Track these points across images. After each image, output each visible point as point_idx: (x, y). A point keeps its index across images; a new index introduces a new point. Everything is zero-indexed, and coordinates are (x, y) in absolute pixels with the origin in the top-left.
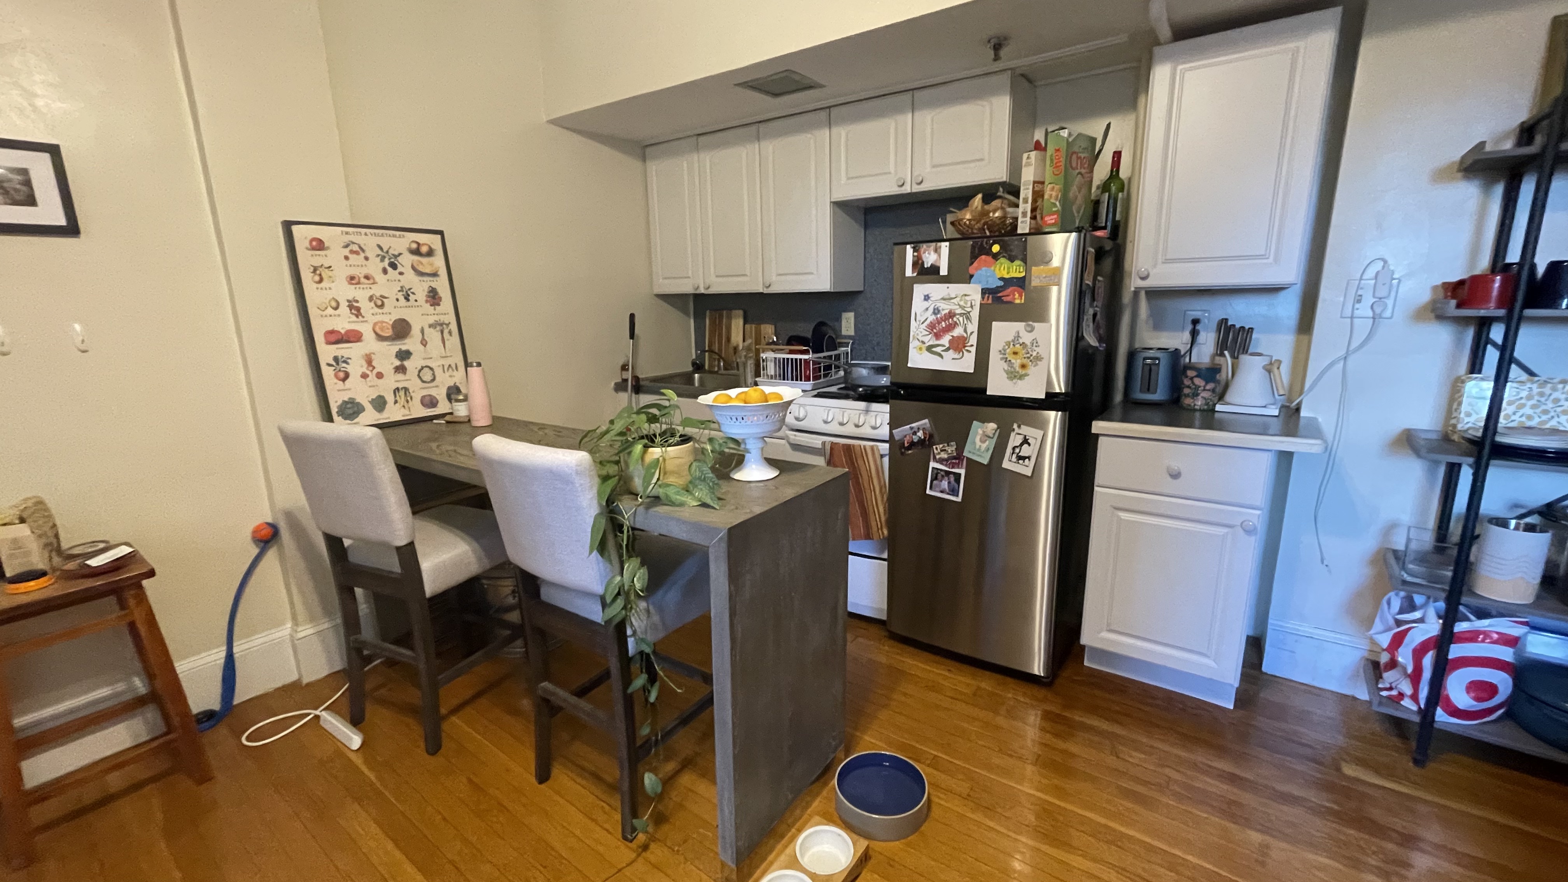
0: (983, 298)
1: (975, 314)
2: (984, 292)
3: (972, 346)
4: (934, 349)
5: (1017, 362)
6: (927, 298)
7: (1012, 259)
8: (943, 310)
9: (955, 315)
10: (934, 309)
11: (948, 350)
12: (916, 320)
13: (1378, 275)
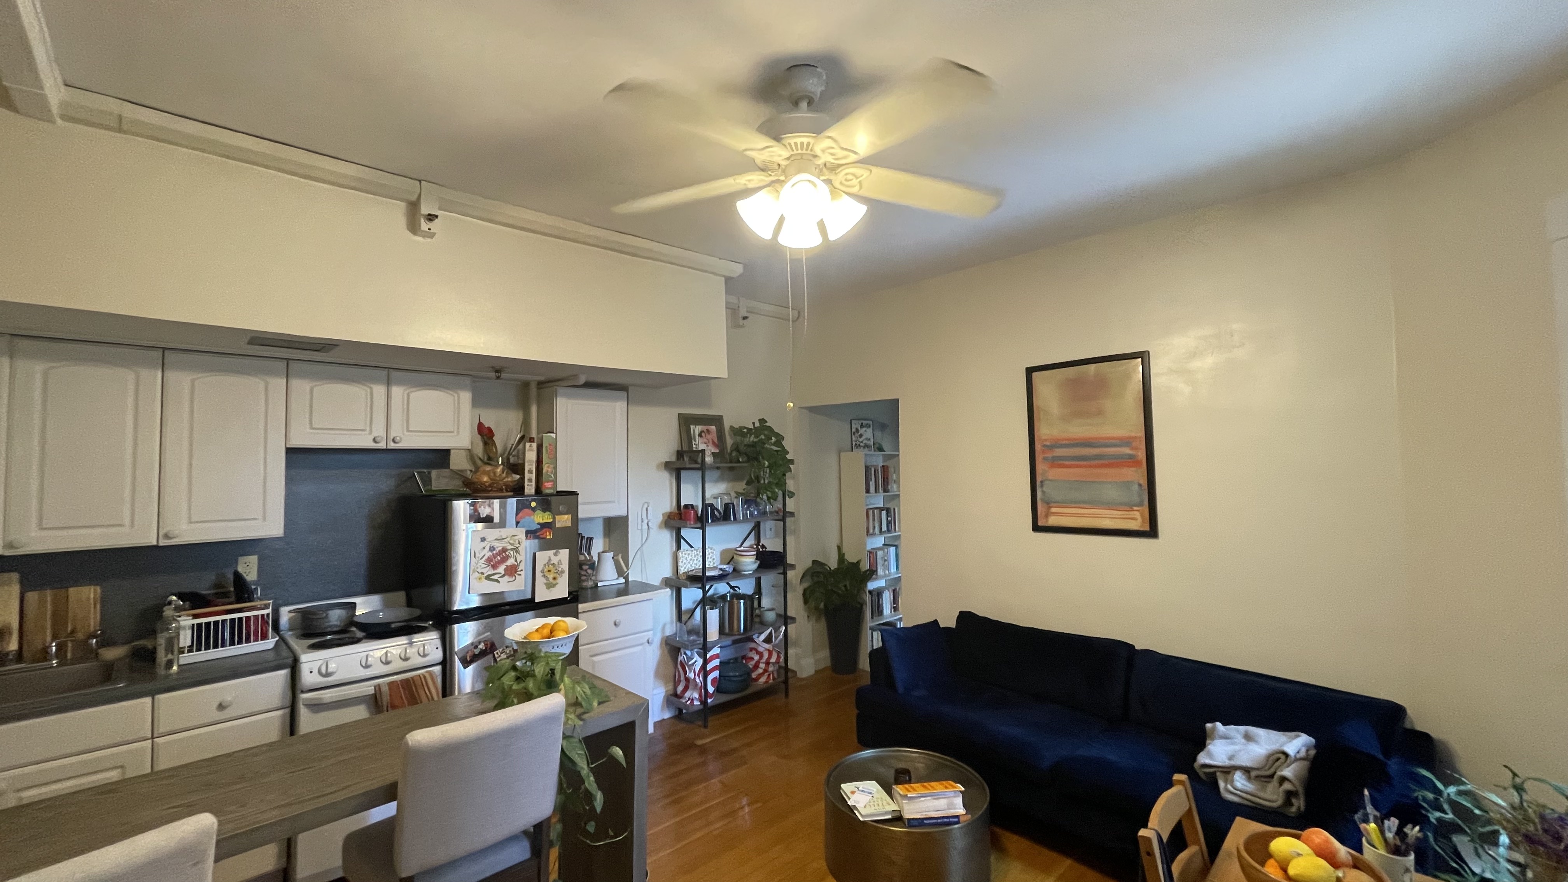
0: (527, 537)
1: (522, 548)
2: (529, 532)
3: (521, 570)
4: (492, 577)
5: (551, 576)
6: (483, 540)
7: (544, 511)
8: (497, 547)
9: (507, 550)
10: (490, 547)
11: (503, 576)
12: (475, 557)
13: (647, 510)
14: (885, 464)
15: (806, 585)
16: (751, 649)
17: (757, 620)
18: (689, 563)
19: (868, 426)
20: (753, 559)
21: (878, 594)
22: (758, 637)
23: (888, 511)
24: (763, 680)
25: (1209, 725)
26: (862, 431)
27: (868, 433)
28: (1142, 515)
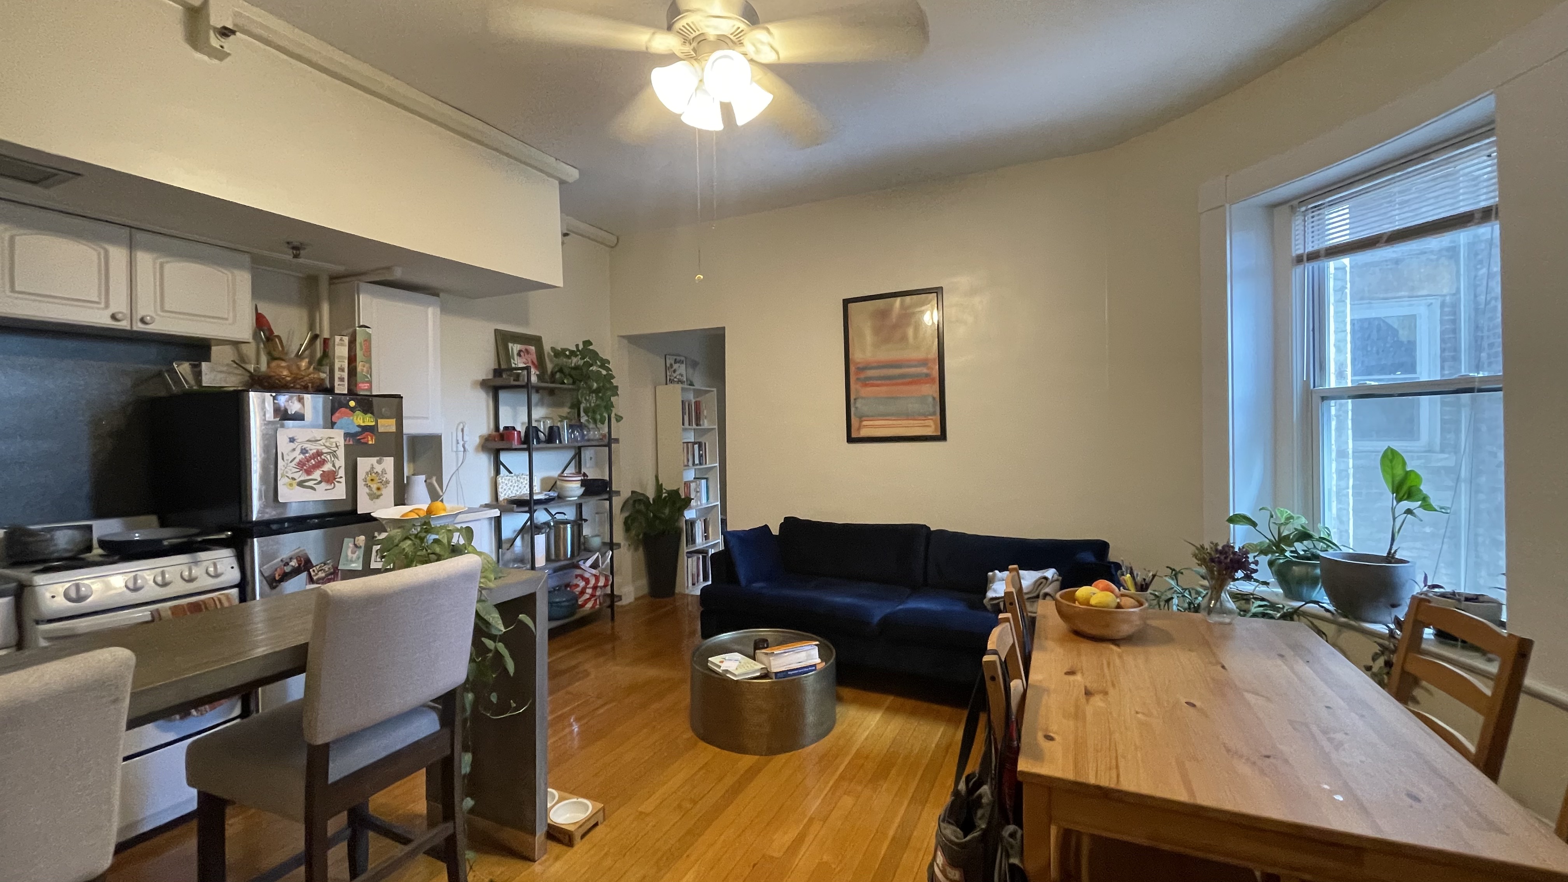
0: (345, 440)
1: (341, 453)
2: (347, 435)
3: (341, 477)
4: (306, 484)
5: (374, 486)
6: (292, 440)
7: (365, 412)
8: (310, 450)
9: (322, 454)
10: (302, 450)
11: (319, 483)
12: (283, 459)
13: (462, 430)
14: (698, 399)
15: (626, 514)
16: (577, 576)
17: (582, 547)
18: (510, 489)
19: (681, 362)
20: (578, 484)
21: (691, 524)
22: (584, 563)
23: (700, 444)
24: (589, 605)
25: (990, 574)
26: (676, 366)
27: (681, 369)
28: (935, 424)
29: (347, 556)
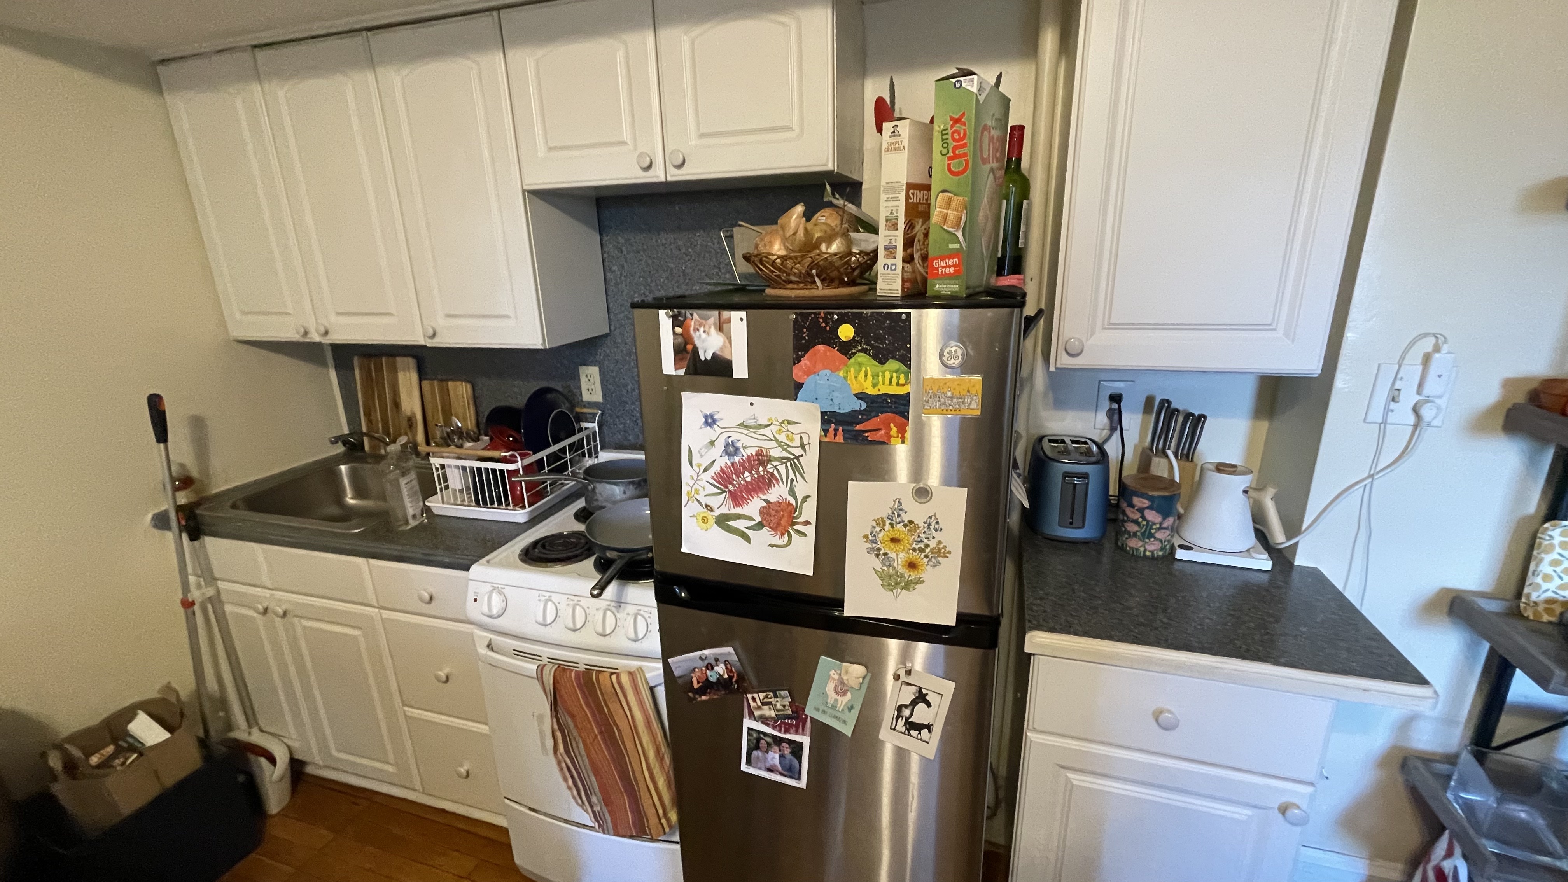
0: (826, 431)
1: (811, 462)
2: (828, 419)
3: (807, 523)
4: (731, 523)
5: (899, 557)
6: (710, 421)
7: (881, 358)
8: (745, 448)
9: (770, 460)
10: (727, 445)
11: (760, 526)
12: (691, 463)
29: (825, 694)
